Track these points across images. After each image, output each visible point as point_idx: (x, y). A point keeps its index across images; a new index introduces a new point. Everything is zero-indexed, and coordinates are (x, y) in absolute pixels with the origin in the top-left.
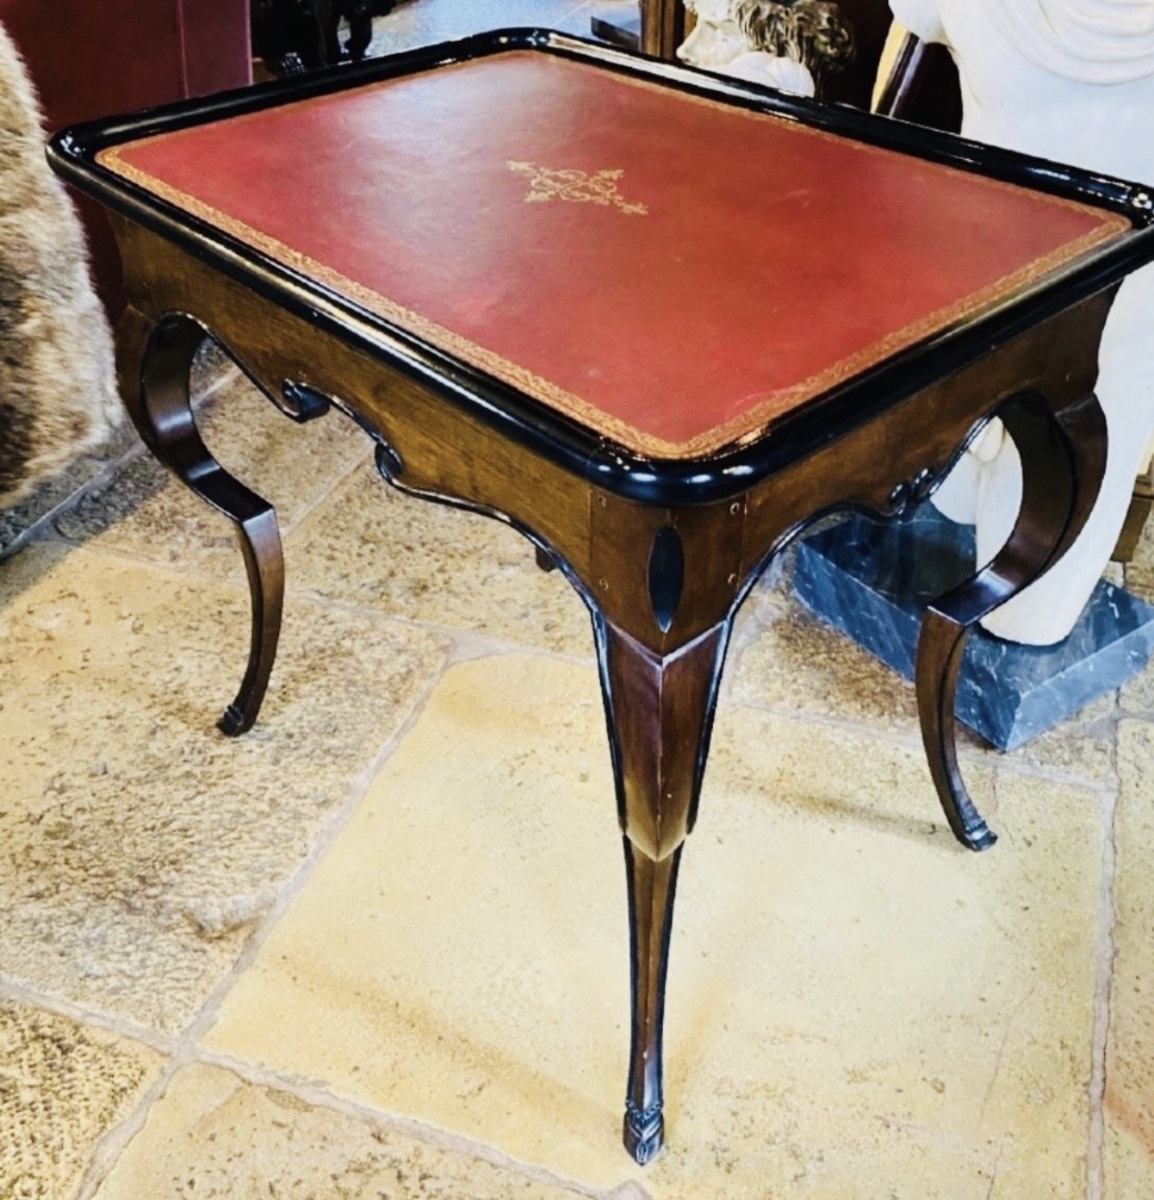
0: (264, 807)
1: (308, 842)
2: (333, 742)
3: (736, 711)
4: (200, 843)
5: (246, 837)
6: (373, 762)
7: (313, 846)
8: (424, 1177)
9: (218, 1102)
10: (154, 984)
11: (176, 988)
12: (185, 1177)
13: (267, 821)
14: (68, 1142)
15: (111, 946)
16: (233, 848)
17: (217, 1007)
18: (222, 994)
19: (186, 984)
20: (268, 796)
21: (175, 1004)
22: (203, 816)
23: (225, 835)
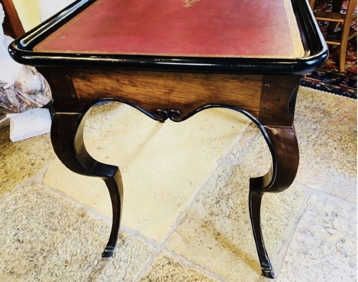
0: (75, 232)
1: (97, 219)
2: (57, 213)
3: (101, 129)
4: (81, 250)
5: (86, 236)
6: (73, 203)
7: (100, 218)
8: (209, 193)
9: (179, 236)
10: (134, 257)
11: (138, 251)
12: (199, 242)
13: (82, 231)
14: (182, 275)
15: (114, 273)
16: (89, 239)
17: (149, 240)
18: (145, 238)
19: (138, 248)
20: (71, 231)
21: (144, 251)
22: (69, 250)
23: (82, 242)
